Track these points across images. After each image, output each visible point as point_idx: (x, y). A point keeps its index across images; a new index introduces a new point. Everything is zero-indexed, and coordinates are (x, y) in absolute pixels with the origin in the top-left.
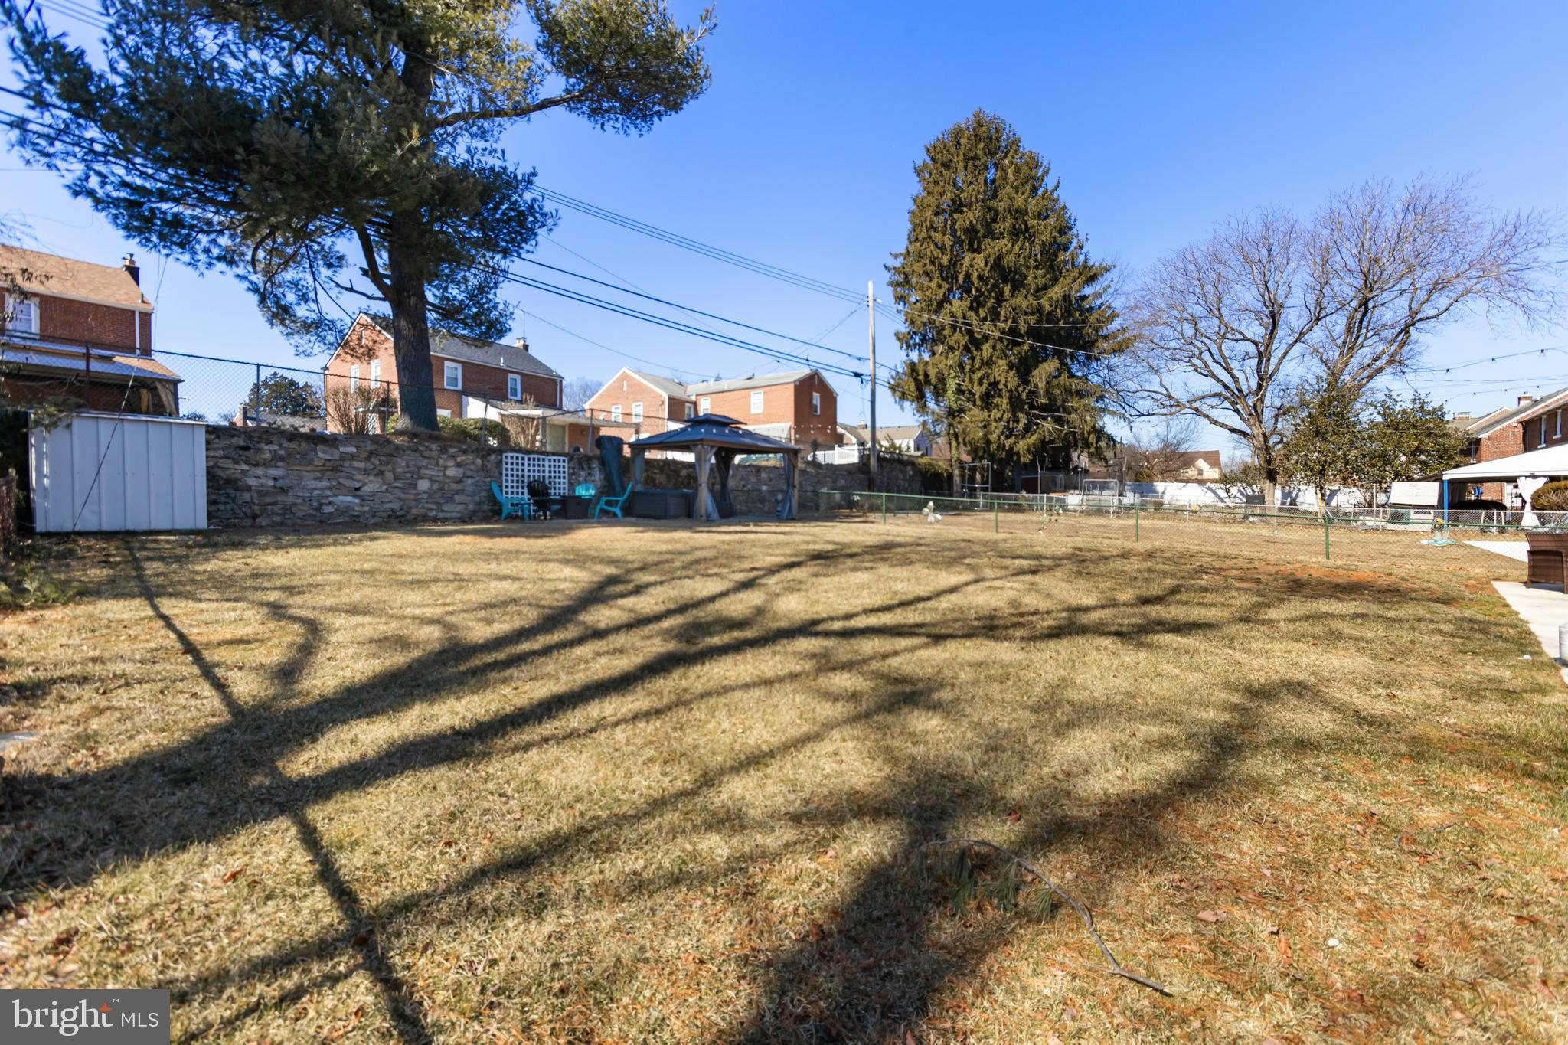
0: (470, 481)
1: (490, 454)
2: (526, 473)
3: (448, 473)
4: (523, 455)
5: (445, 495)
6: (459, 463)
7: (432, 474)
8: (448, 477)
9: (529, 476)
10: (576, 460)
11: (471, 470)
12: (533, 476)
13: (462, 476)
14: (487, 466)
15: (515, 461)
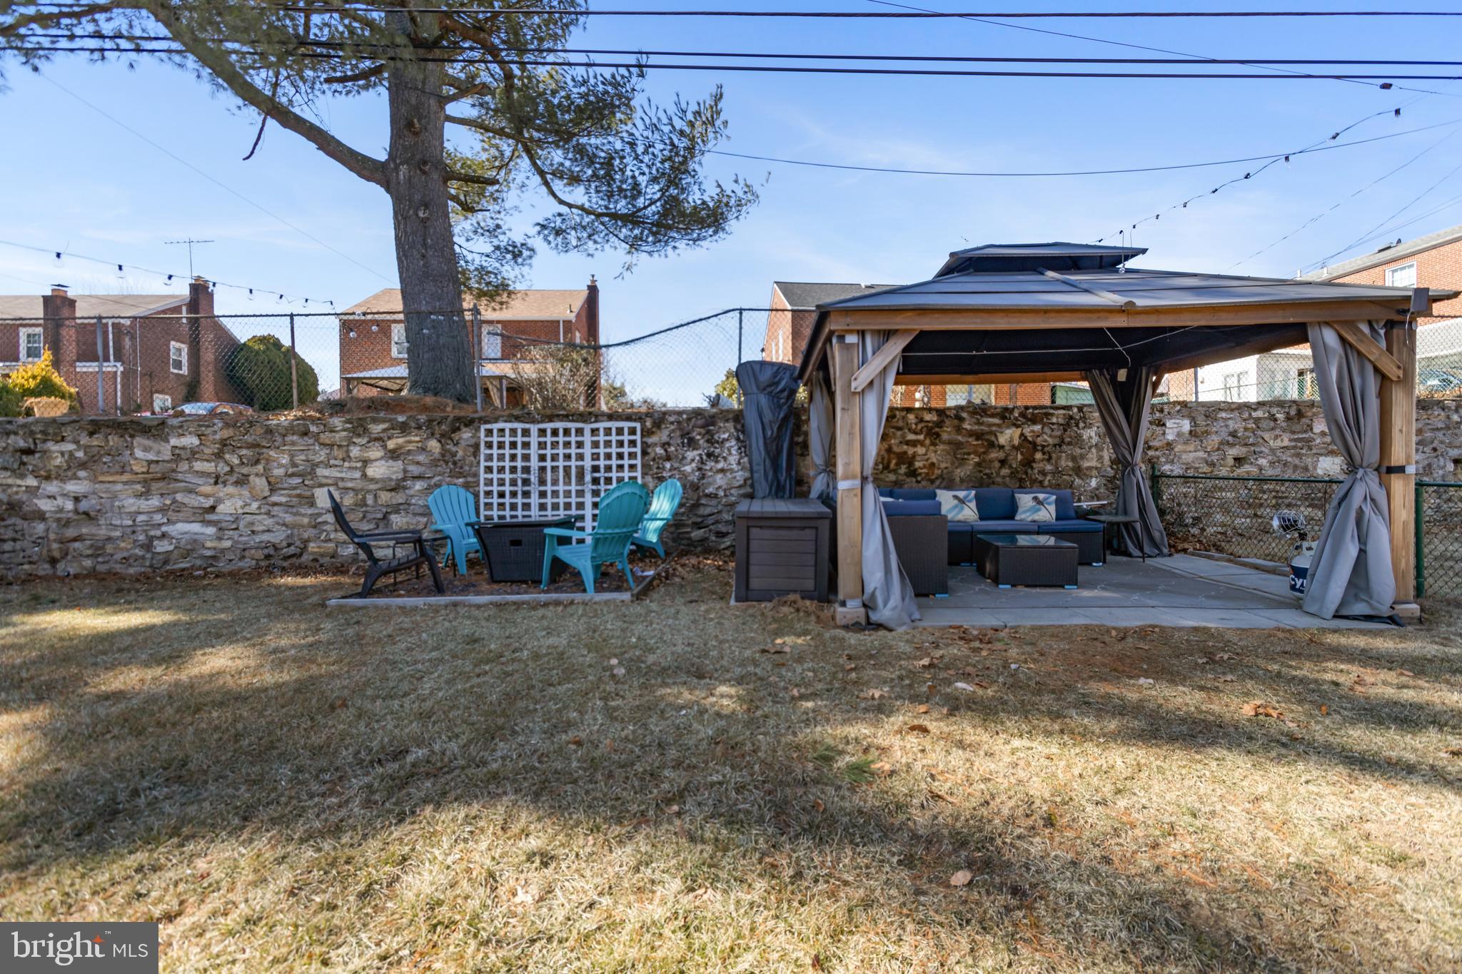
0: (418, 485)
1: (459, 429)
2: (534, 463)
3: (371, 472)
4: (527, 426)
5: (370, 516)
6: (393, 451)
7: (339, 475)
8: (373, 480)
9: (543, 469)
10: (672, 427)
11: (418, 463)
12: (553, 468)
13: (400, 476)
14: (454, 455)
15: (507, 439)
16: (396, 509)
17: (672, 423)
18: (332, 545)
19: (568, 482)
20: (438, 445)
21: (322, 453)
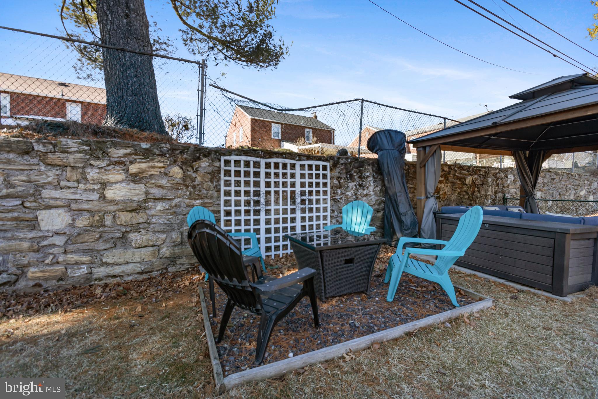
0: (160, 206)
1: (199, 159)
2: (263, 189)
3: (110, 194)
4: (258, 159)
5: (106, 236)
6: (135, 175)
7: (73, 197)
8: (112, 202)
9: (268, 193)
10: (343, 167)
11: (161, 187)
12: (275, 192)
13: (142, 198)
14: (193, 180)
15: (242, 169)
16: (136, 229)
17: (342, 164)
18: (61, 268)
19: (285, 204)
20: (180, 171)
21: (50, 174)
